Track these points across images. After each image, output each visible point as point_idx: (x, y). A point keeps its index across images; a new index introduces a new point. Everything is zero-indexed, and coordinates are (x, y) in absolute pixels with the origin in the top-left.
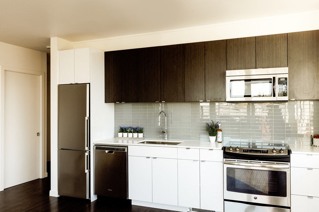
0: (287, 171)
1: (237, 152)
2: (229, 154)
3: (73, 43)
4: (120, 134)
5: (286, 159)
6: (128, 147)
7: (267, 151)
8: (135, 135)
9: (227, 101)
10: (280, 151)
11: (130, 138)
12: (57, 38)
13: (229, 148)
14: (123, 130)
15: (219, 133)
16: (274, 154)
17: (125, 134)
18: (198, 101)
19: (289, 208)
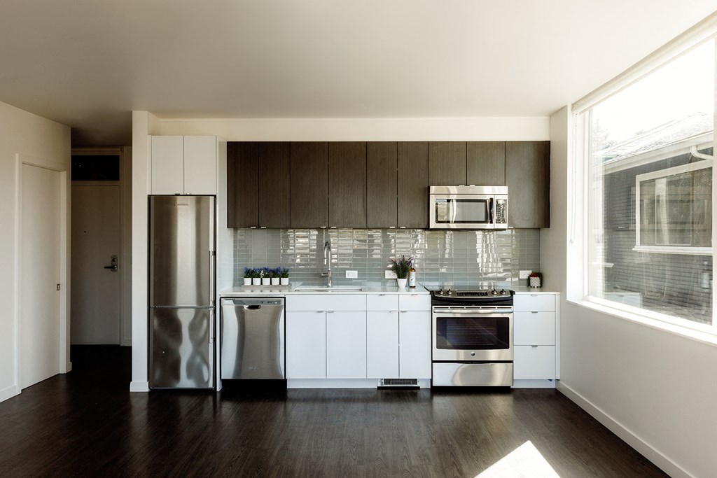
0: (510, 316)
1: (450, 297)
2: (438, 299)
3: (161, 120)
4: (248, 281)
5: (508, 302)
6: (285, 298)
7: (486, 293)
8: (276, 281)
9: (431, 227)
10: (502, 292)
11: (267, 287)
12: (147, 112)
13: (438, 292)
14: (251, 274)
15: (413, 274)
16: (495, 297)
17: (257, 281)
18: (386, 227)
19: (511, 362)
